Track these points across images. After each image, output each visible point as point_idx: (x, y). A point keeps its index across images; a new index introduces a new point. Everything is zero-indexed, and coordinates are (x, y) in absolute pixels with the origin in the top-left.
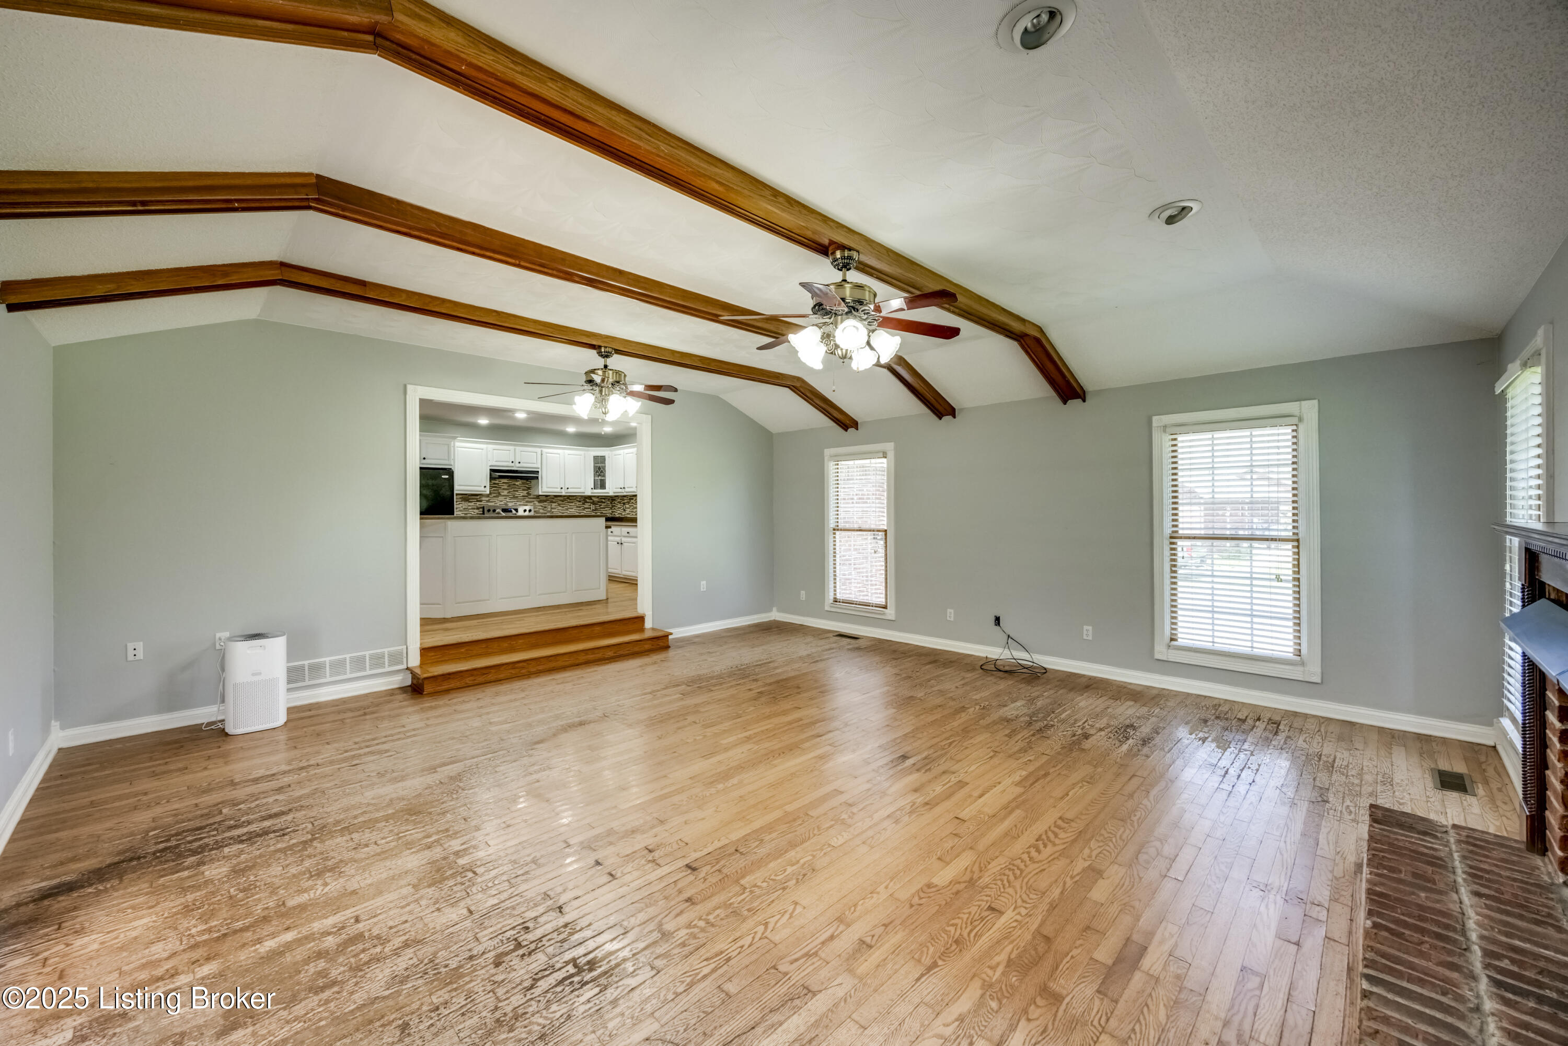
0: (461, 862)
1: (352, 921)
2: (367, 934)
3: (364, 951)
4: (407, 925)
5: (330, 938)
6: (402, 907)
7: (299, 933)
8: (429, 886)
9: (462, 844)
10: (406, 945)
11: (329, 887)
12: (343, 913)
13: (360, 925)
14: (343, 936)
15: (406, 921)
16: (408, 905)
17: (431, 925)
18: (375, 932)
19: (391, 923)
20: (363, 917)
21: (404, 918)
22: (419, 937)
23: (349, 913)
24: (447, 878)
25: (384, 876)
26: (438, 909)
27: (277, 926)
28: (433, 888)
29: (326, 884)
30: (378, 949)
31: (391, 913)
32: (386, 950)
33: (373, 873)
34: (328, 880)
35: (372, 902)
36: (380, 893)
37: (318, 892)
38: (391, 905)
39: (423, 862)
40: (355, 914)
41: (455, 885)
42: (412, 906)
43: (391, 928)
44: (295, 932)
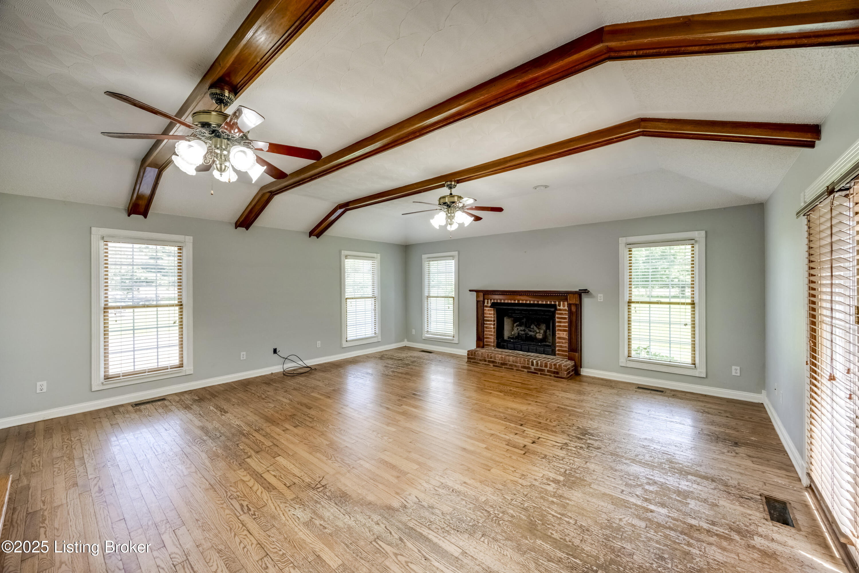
0: (562, 478)
1: (624, 492)
2: (624, 483)
3: (630, 480)
4: (609, 475)
5: (638, 493)
6: (603, 482)
7: (648, 505)
8: (585, 481)
9: (549, 485)
10: (616, 471)
11: (620, 517)
12: (625, 498)
13: (623, 488)
14: (632, 490)
15: (608, 476)
16: (600, 481)
17: (602, 469)
18: (620, 482)
19: (613, 480)
20: (620, 491)
21: (607, 478)
22: (610, 469)
23: (622, 497)
24: (576, 477)
25: (594, 500)
26: (594, 471)
27: (655, 517)
28: (585, 479)
29: (620, 520)
30: (625, 476)
31: (609, 483)
32: (623, 474)
33: (597, 506)
34: (617, 521)
35: (611, 493)
36: (604, 494)
37: (627, 519)
38: (606, 486)
39: (573, 491)
40: (621, 494)
41: (578, 473)
42: (600, 479)
43: (615, 479)
44: (649, 507)
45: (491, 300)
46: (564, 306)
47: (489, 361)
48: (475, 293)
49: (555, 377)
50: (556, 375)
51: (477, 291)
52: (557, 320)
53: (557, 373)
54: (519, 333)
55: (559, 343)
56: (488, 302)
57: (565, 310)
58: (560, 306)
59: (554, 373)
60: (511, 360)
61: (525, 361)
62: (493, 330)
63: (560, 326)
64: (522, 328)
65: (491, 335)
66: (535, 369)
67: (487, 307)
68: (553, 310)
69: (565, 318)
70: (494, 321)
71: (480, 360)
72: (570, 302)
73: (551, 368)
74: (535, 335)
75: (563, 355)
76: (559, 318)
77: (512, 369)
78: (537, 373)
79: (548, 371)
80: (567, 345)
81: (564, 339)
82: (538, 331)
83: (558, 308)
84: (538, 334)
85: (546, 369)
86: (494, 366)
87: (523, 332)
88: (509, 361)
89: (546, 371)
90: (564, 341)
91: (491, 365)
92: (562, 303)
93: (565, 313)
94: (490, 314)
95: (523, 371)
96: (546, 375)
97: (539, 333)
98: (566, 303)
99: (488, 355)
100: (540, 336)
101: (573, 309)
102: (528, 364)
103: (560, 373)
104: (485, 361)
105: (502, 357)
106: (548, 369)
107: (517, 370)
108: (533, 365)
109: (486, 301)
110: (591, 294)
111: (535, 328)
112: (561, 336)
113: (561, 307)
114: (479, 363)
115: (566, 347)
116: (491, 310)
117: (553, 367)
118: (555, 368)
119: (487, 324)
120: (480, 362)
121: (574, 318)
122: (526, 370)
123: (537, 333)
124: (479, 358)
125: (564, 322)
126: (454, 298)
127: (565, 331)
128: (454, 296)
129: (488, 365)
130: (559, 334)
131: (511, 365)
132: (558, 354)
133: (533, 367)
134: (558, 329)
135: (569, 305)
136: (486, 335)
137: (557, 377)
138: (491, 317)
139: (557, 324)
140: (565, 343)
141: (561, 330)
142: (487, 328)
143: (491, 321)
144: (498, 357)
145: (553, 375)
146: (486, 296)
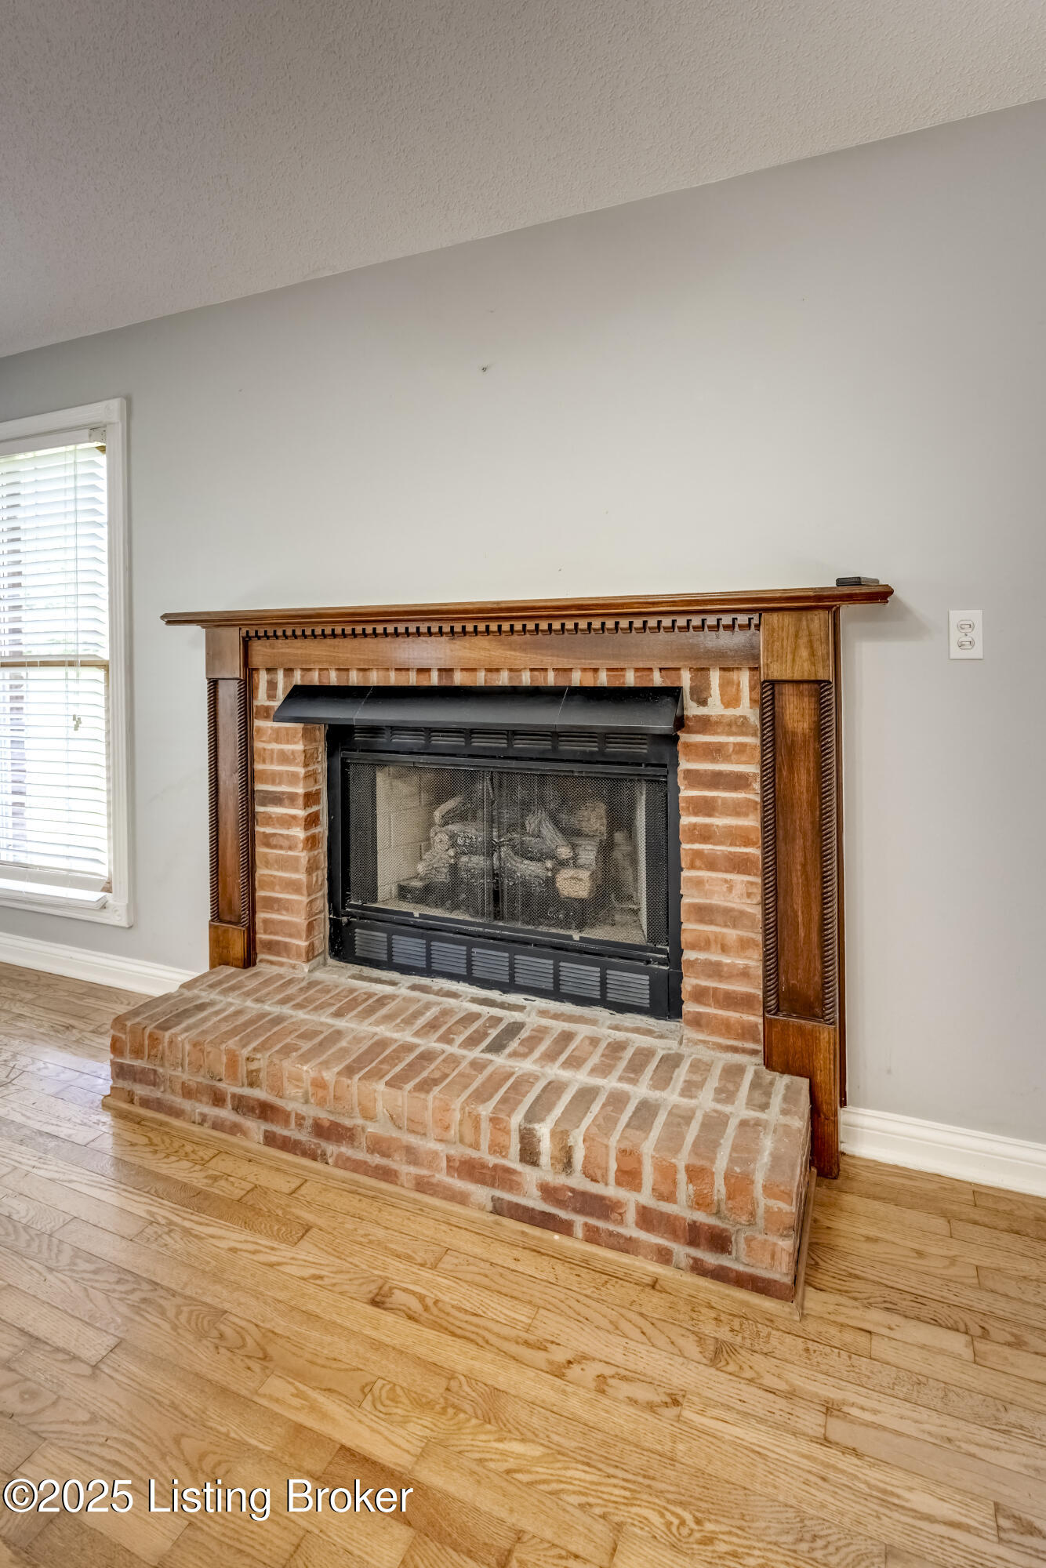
45: (289, 671)
46: (731, 701)
47: (242, 1105)
48: (196, 634)
49: (698, 1268)
50: (711, 1259)
51: (213, 622)
52: (686, 793)
53: (720, 1242)
54: (454, 869)
55: (704, 944)
56: (272, 685)
57: (738, 725)
58: (703, 702)
59: (694, 1235)
60: (380, 1108)
61: (477, 1121)
62: (303, 856)
63: (705, 835)
64: (474, 832)
65: (293, 886)
66: (549, 1192)
67: (266, 713)
68: (661, 724)
69: (738, 782)
70: (310, 798)
71: (188, 1093)
72: (777, 672)
73: (670, 1198)
74: (550, 882)
75: (726, 1028)
76: (695, 779)
77: (387, 1175)
78: (565, 1228)
79: (647, 1218)
80: (753, 961)
81: (733, 918)
82: (564, 852)
83: (692, 710)
84: (565, 874)
85: (632, 1200)
86: (270, 1139)
87: (478, 862)
88: (369, 1117)
89: (631, 1216)
90: (732, 934)
91: (256, 1128)
92: (715, 677)
93: (741, 748)
94: (284, 758)
95: (462, 1199)
96: (627, 1246)
97: (574, 862)
98: (744, 678)
99: (233, 1061)
100: (575, 884)
101: (797, 714)
102: (498, 1149)
103: (740, 1246)
104: (218, 1099)
105: (319, 1084)
106: (645, 1197)
107: (423, 1186)
108: (529, 1155)
109: (262, 678)
110: (904, 612)
111: (548, 831)
112: (716, 901)
113: (715, 708)
114: (178, 1113)
115: (745, 974)
116: (289, 738)
117: (685, 1190)
118: (701, 1202)
119: (269, 820)
120: (186, 1105)
121: (802, 779)
122: (482, 1194)
123: (562, 864)
124: (183, 1075)
125: (736, 810)
126: (105, 666)
127: (739, 865)
128: (105, 654)
129: (235, 1129)
130: (699, 883)
131: (378, 1146)
132: (697, 1022)
133: (531, 1177)
134: (698, 854)
135: (769, 692)
136: (270, 884)
137: (720, 1275)
138: (293, 778)
139: (686, 820)
140: (744, 944)
141: (711, 864)
142: (268, 841)
143: (292, 798)
144: (297, 1079)
145: (682, 1252)
146: (261, 652)
